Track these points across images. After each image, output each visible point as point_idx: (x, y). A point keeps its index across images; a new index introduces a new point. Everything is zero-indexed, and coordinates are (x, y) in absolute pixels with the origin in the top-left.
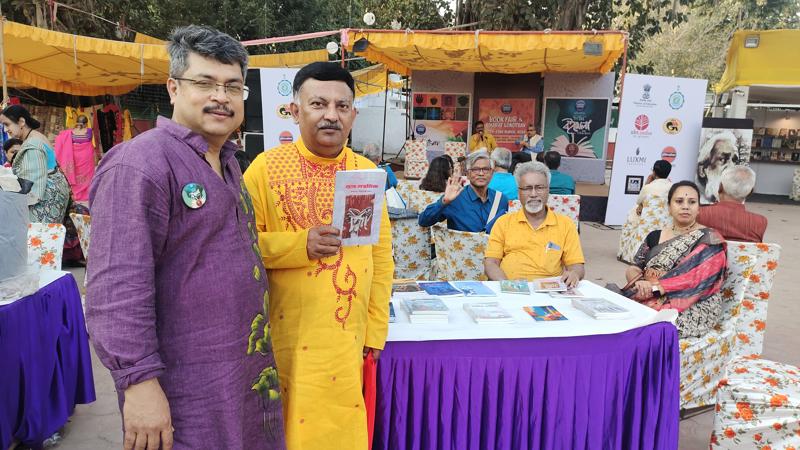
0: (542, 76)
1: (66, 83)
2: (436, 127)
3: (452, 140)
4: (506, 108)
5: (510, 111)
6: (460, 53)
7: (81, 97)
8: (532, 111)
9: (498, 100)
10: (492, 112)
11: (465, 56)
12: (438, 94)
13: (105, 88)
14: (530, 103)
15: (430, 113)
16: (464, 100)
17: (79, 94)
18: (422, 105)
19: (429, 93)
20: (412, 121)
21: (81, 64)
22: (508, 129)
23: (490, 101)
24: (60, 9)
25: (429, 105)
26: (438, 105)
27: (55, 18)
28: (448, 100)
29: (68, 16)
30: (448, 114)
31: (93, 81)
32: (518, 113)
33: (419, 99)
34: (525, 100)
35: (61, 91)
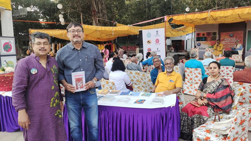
0: (246, 23)
1: (99, 38)
2: (204, 43)
3: (210, 47)
4: (231, 35)
5: (233, 36)
6: (205, 19)
7: (104, 42)
8: (242, 35)
9: (228, 33)
10: (226, 37)
11: (208, 19)
12: (205, 32)
13: (108, 39)
14: (241, 33)
15: (202, 39)
16: (215, 34)
17: (103, 41)
18: (199, 36)
19: (202, 32)
20: (196, 42)
21: (101, 33)
22: (232, 42)
23: (225, 33)
24: (99, 20)
25: (202, 36)
26: (205, 36)
27: (97, 22)
28: (209, 34)
29: (101, 21)
30: (209, 39)
31: (105, 38)
32: (236, 37)
33: (198, 34)
34: (239, 32)
35: (97, 40)
